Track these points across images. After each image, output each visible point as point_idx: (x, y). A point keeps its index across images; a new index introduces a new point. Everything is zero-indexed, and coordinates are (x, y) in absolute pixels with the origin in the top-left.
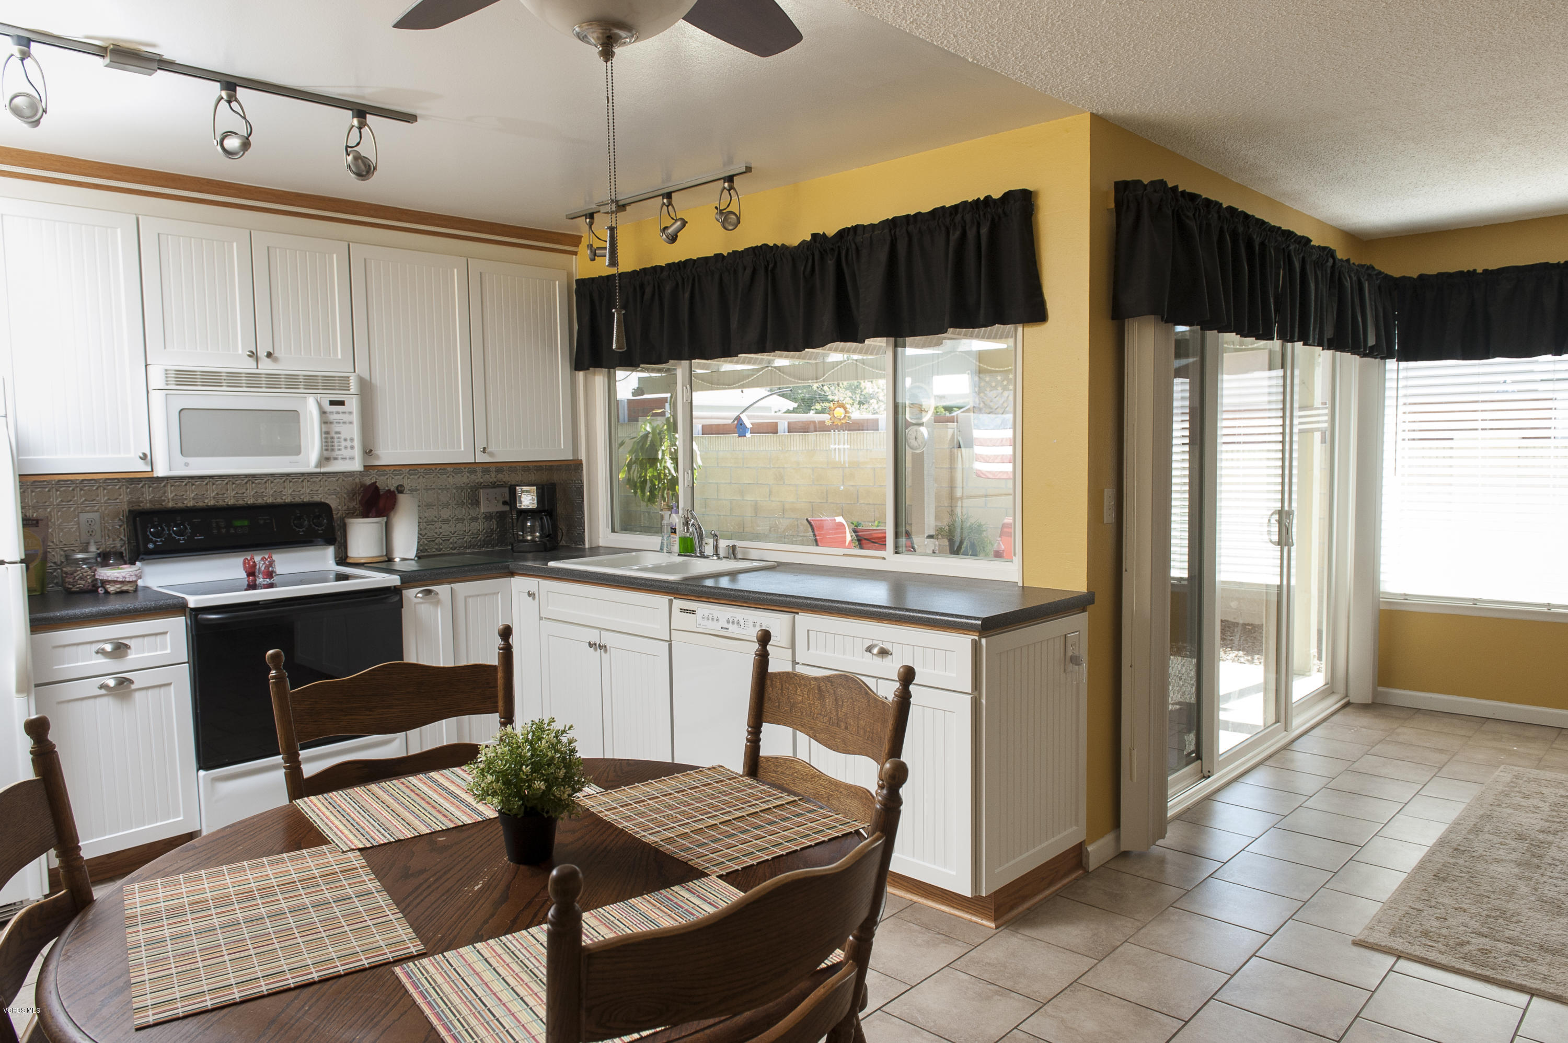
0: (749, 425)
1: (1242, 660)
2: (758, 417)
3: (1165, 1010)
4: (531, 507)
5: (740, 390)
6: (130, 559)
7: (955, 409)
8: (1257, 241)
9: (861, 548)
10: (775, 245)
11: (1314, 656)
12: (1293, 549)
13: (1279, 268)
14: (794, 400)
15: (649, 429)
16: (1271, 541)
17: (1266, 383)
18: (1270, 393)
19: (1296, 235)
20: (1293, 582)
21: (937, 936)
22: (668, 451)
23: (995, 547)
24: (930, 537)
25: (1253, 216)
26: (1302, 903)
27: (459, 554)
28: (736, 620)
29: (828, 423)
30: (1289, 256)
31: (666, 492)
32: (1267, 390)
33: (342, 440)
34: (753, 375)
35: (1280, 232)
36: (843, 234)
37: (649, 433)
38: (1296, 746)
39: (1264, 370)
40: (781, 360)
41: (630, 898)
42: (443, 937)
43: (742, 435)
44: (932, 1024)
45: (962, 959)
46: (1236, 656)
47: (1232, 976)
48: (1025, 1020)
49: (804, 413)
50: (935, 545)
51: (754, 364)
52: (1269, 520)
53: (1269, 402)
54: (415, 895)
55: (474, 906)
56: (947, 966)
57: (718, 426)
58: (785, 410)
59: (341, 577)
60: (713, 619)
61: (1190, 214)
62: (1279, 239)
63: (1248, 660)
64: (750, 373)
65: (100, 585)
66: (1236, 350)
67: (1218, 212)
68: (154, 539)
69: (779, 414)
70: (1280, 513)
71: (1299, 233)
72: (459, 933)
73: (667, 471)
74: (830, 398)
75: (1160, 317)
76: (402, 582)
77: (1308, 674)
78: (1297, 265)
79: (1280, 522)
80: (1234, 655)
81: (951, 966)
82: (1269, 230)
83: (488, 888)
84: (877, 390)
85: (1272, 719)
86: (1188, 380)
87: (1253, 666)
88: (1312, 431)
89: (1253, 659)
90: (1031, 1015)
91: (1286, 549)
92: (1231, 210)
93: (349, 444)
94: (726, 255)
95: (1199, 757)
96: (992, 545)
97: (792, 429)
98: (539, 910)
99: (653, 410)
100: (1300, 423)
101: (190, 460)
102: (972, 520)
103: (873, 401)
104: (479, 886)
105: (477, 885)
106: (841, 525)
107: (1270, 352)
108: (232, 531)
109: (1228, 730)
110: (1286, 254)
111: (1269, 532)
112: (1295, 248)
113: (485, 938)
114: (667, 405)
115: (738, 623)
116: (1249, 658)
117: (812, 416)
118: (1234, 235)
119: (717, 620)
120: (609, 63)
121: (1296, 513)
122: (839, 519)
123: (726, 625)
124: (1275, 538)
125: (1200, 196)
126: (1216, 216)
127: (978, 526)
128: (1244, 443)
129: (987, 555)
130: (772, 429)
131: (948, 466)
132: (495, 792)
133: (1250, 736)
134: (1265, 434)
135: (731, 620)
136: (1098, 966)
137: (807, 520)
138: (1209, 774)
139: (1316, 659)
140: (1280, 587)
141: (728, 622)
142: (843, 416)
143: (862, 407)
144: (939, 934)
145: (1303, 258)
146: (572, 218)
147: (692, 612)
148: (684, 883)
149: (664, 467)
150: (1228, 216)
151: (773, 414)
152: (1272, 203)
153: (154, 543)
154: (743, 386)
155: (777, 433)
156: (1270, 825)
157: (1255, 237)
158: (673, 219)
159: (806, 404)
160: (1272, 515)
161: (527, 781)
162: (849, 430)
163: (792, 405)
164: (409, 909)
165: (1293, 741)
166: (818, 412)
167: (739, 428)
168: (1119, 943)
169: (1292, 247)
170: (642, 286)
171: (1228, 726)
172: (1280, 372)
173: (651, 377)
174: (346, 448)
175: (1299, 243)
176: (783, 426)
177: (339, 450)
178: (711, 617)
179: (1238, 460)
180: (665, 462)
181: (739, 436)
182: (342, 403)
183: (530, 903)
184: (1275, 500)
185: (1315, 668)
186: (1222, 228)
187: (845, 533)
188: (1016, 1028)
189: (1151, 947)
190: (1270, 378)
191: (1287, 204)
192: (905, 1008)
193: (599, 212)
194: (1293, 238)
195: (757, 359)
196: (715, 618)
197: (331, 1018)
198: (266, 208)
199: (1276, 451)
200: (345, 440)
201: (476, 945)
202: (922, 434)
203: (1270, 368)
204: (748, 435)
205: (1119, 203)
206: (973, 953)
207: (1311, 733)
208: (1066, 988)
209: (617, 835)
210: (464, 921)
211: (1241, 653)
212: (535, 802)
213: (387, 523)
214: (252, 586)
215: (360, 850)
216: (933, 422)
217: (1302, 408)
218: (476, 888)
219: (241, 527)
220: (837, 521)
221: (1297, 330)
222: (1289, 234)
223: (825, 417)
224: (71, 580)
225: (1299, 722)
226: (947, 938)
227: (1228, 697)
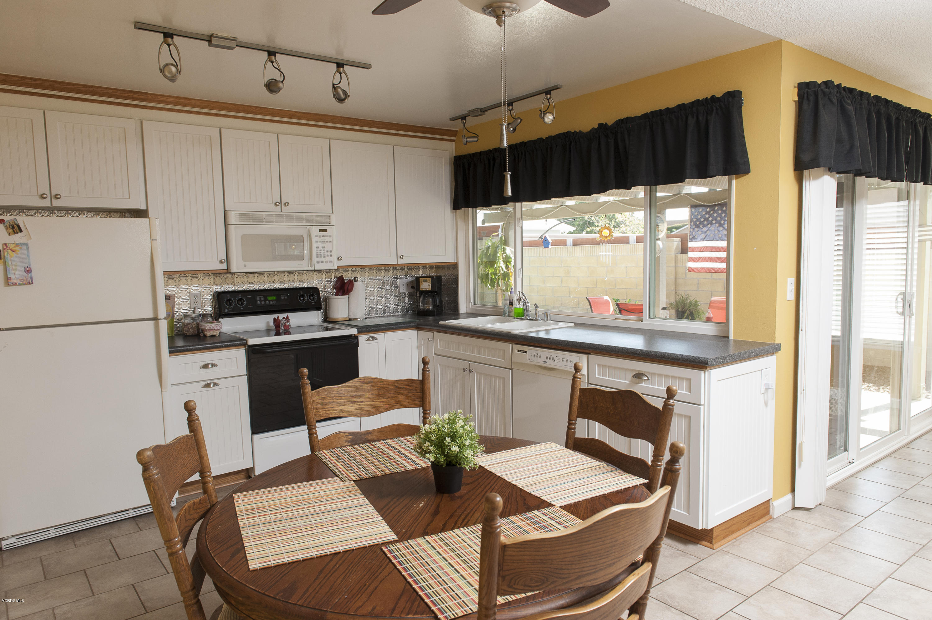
0: (551, 241)
1: (872, 389)
2: (555, 236)
3: (829, 607)
4: (428, 289)
5: (545, 220)
6: (215, 318)
7: (674, 230)
8: (894, 117)
9: (621, 314)
10: (575, 131)
11: (924, 387)
12: (913, 317)
13: (908, 135)
14: (573, 225)
15: (490, 244)
16: (897, 313)
17: (896, 209)
18: (898, 217)
19: (921, 112)
20: (913, 339)
21: (677, 552)
22: (501, 257)
23: (707, 315)
24: (664, 308)
25: (892, 101)
26: (922, 546)
27: (387, 316)
28: (552, 357)
29: (598, 239)
30: (916, 125)
31: (500, 281)
32: (896, 214)
33: (326, 251)
34: (553, 211)
35: (909, 111)
36: (620, 122)
37: (490, 246)
38: (913, 445)
39: (894, 201)
40: (570, 202)
41: (509, 516)
42: (406, 531)
43: (546, 247)
44: (677, 604)
45: (694, 567)
46: (867, 387)
47: (874, 589)
48: (736, 607)
49: (579, 233)
50: (667, 314)
51: (553, 204)
52: (897, 299)
53: (898, 222)
54: (387, 507)
55: (421, 516)
56: (685, 570)
57: (530, 242)
58: (568, 232)
59: (327, 329)
60: (537, 356)
61: (849, 102)
62: (909, 115)
63: (876, 389)
64: (552, 209)
65: (201, 332)
66: (876, 189)
67: (868, 100)
68: (228, 307)
69: (565, 234)
70: (904, 294)
71: (923, 111)
72: (414, 530)
73: (501, 269)
74: (596, 224)
75: (827, 169)
76: (359, 332)
77: (919, 399)
78: (921, 132)
79: (904, 300)
80: (866, 385)
81: (687, 570)
82: (902, 110)
83: (428, 506)
84: (625, 219)
85: (895, 427)
86: (842, 209)
87: (879, 393)
88: (925, 240)
89: (879, 389)
90: (740, 604)
91: (907, 318)
92: (877, 98)
93: (329, 254)
94: (544, 138)
95: (846, 450)
96: (704, 314)
97: (576, 243)
98: (457, 520)
99: (492, 234)
100: (919, 236)
101: (247, 263)
102: (691, 299)
103: (623, 225)
104: (422, 504)
105: (421, 504)
106: (607, 302)
107: (899, 190)
108: (267, 302)
109: (866, 434)
110: (914, 125)
111: (896, 307)
112: (920, 121)
113: (429, 534)
114: (500, 230)
115: (553, 359)
116: (876, 388)
117: (584, 235)
118: (878, 113)
119: (540, 357)
120: (503, 27)
121: (915, 295)
122: (606, 298)
123: (546, 360)
124: (901, 310)
125: (856, 90)
126: (866, 102)
127: (696, 302)
128: (877, 249)
129: (701, 320)
130: (562, 243)
131: (674, 265)
132: (430, 451)
133: (880, 438)
134: (895, 243)
135: (549, 357)
136: (783, 576)
137: (586, 298)
138: (853, 461)
139: (925, 389)
140: (902, 343)
141: (547, 358)
142: (608, 234)
143: (615, 229)
144: (678, 550)
145: (925, 127)
146: (453, 120)
147: (526, 352)
148: (540, 509)
149: (499, 266)
150: (874, 102)
151: (561, 234)
152: (902, 91)
153: (228, 309)
154: (546, 218)
155: (566, 245)
156: (897, 495)
157: (892, 115)
158: (513, 118)
159: (581, 228)
160: (898, 295)
161: (449, 446)
162: (612, 244)
163: (572, 229)
164: (386, 514)
165: (911, 442)
166: (587, 233)
167: (544, 242)
168: (796, 564)
169: (918, 120)
170: (494, 159)
171: (864, 431)
172: (906, 202)
173: (491, 213)
174: (328, 256)
175: (923, 117)
176: (569, 242)
177: (324, 257)
178: (536, 355)
179: (873, 260)
180: (500, 263)
181: (545, 248)
182: (325, 231)
183: (451, 516)
184: (901, 286)
185: (924, 395)
186: (870, 110)
187: (610, 306)
188: (731, 610)
189: (818, 567)
190: (898, 206)
191: (913, 92)
192: (659, 593)
193: (469, 116)
194: (919, 114)
195: (555, 201)
196: (539, 355)
197: (351, 573)
198: (286, 121)
199: (902, 254)
200: (327, 251)
201: (425, 537)
202: (659, 245)
203: (899, 200)
204: (550, 246)
205: (800, 95)
206: (700, 564)
207: (923, 437)
208: (762, 589)
209: (496, 480)
210: (416, 524)
211: (871, 385)
212: (453, 458)
213: (348, 298)
214: (278, 334)
215: (354, 481)
216: (665, 237)
217: (920, 226)
218: (421, 505)
219: (272, 300)
220: (605, 299)
221: (920, 175)
222: (916, 112)
223: (597, 236)
224: (187, 329)
225: (916, 430)
226: (684, 553)
227: (866, 412)
